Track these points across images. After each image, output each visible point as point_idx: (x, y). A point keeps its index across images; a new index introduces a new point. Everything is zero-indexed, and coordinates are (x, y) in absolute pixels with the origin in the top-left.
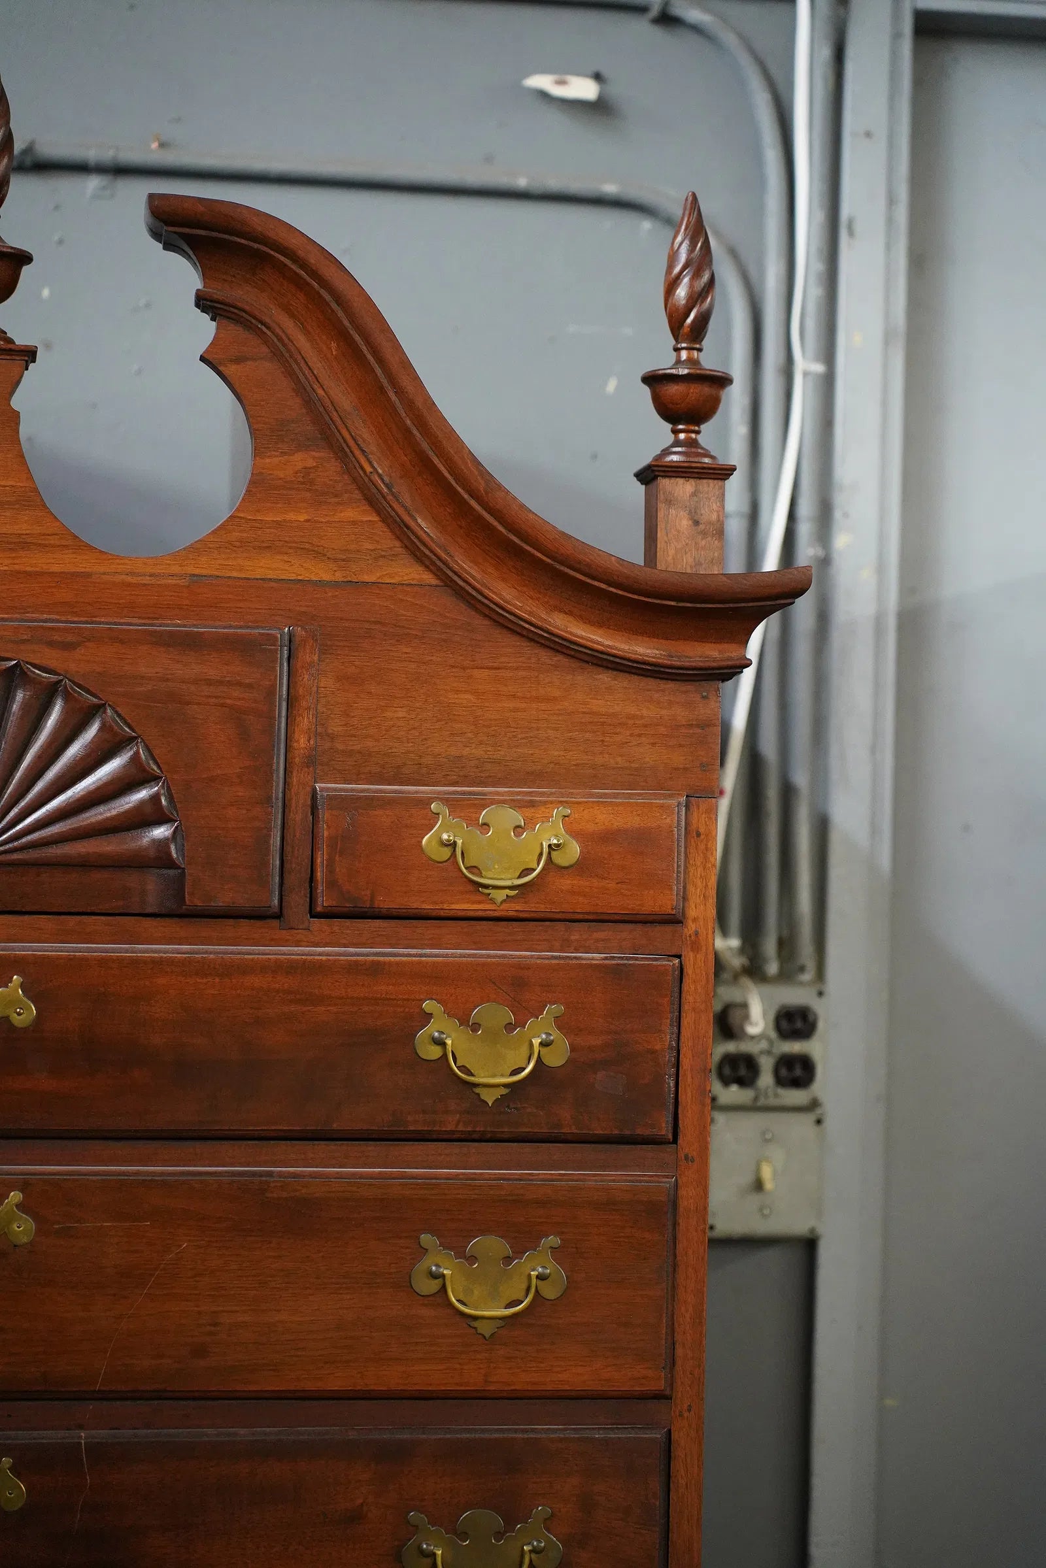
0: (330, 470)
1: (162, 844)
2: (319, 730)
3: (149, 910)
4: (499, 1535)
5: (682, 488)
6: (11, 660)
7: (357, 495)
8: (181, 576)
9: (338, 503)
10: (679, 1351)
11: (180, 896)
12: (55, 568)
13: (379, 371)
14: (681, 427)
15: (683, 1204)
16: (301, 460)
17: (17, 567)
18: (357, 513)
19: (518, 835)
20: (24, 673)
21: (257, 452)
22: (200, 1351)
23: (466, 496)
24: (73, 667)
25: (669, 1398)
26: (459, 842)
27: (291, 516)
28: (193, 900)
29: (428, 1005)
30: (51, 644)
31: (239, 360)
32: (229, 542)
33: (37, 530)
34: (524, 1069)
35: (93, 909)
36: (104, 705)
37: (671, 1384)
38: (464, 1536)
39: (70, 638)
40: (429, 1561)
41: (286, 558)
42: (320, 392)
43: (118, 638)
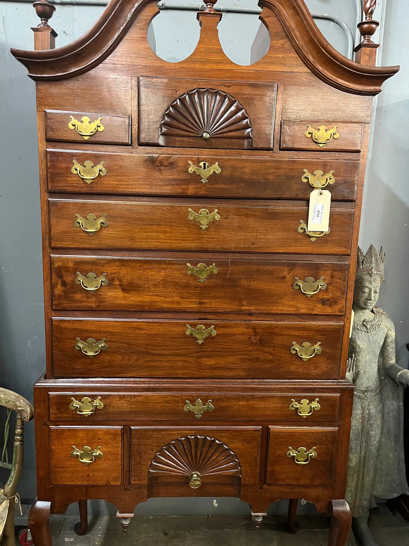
0: (287, 45)
1: (249, 133)
2: (283, 107)
3: (245, 148)
4: (313, 282)
5: (368, 50)
6: (216, 90)
7: (294, 50)
8: (254, 70)
9: (290, 52)
10: (353, 246)
11: (252, 145)
12: (226, 68)
13: (302, 16)
14: (366, 36)
15: (355, 215)
16: (281, 42)
17: (218, 68)
18: (294, 55)
19: (326, 132)
20: (219, 93)
21: (272, 40)
22: (253, 244)
23: (321, 48)
24: (230, 91)
25: (350, 255)
26: (313, 133)
27: (279, 56)
28: (255, 146)
29: (305, 170)
30: (226, 86)
31: (268, 17)
32: (265, 62)
33: (222, 59)
34: (325, 185)
35: (233, 148)
36: (236, 101)
37: (351, 252)
38: (306, 282)
39: (229, 85)
40: (298, 287)
41: (277, 66)
42: (287, 23)
43: (240, 85)
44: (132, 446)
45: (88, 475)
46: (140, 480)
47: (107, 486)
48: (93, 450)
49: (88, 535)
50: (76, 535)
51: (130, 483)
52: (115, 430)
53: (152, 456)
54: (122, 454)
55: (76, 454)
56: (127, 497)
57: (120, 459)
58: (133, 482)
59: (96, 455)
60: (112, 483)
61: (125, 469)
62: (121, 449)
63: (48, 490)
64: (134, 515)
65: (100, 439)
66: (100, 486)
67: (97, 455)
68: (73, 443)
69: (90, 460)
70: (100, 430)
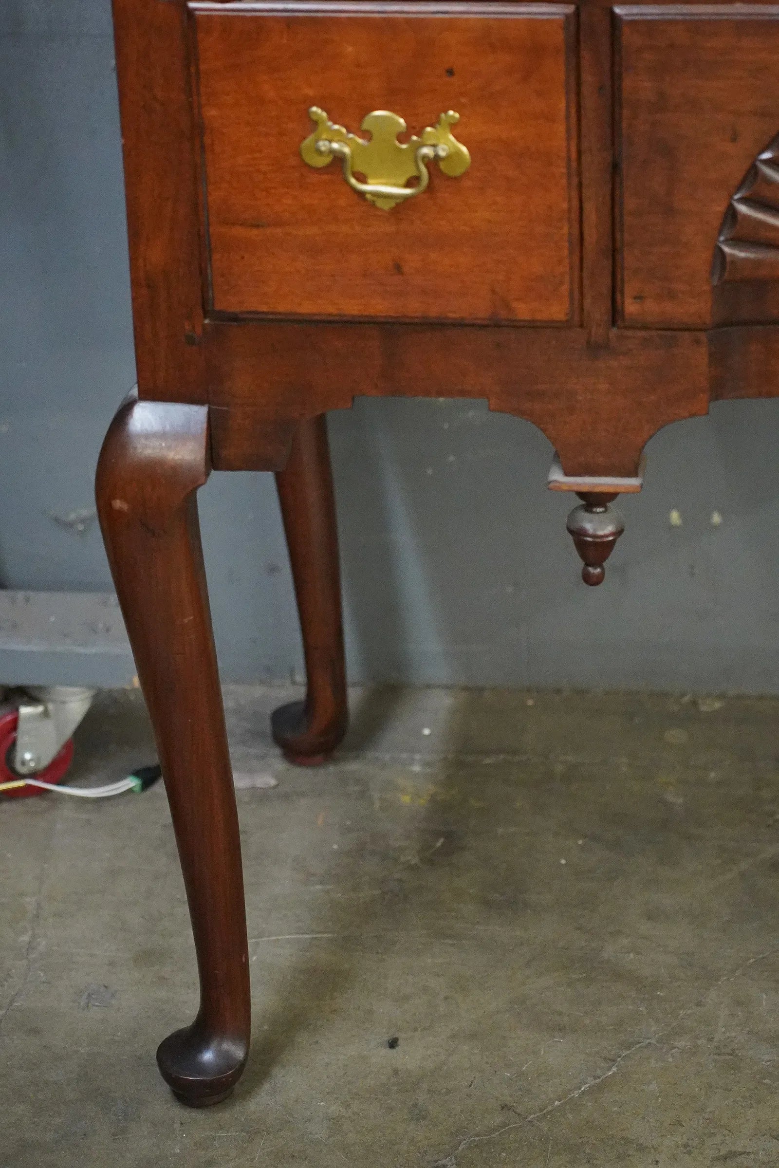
44: (626, 112)
45: (398, 269)
46: (671, 295)
47: (494, 325)
48: (419, 134)
49: (352, 767)
50: (279, 764)
51: (615, 315)
52: (533, 24)
53: (737, 170)
54: (574, 155)
55: (332, 151)
56: (603, 386)
57: (564, 181)
58: (631, 307)
59: (437, 157)
60: (523, 311)
61: (591, 235)
62: (568, 130)
63: (190, 341)
64: (642, 486)
65: (450, 72)
66: (460, 324)
67: (442, 154)
68: (310, 92)
69: (408, 185)
70: (451, 24)
